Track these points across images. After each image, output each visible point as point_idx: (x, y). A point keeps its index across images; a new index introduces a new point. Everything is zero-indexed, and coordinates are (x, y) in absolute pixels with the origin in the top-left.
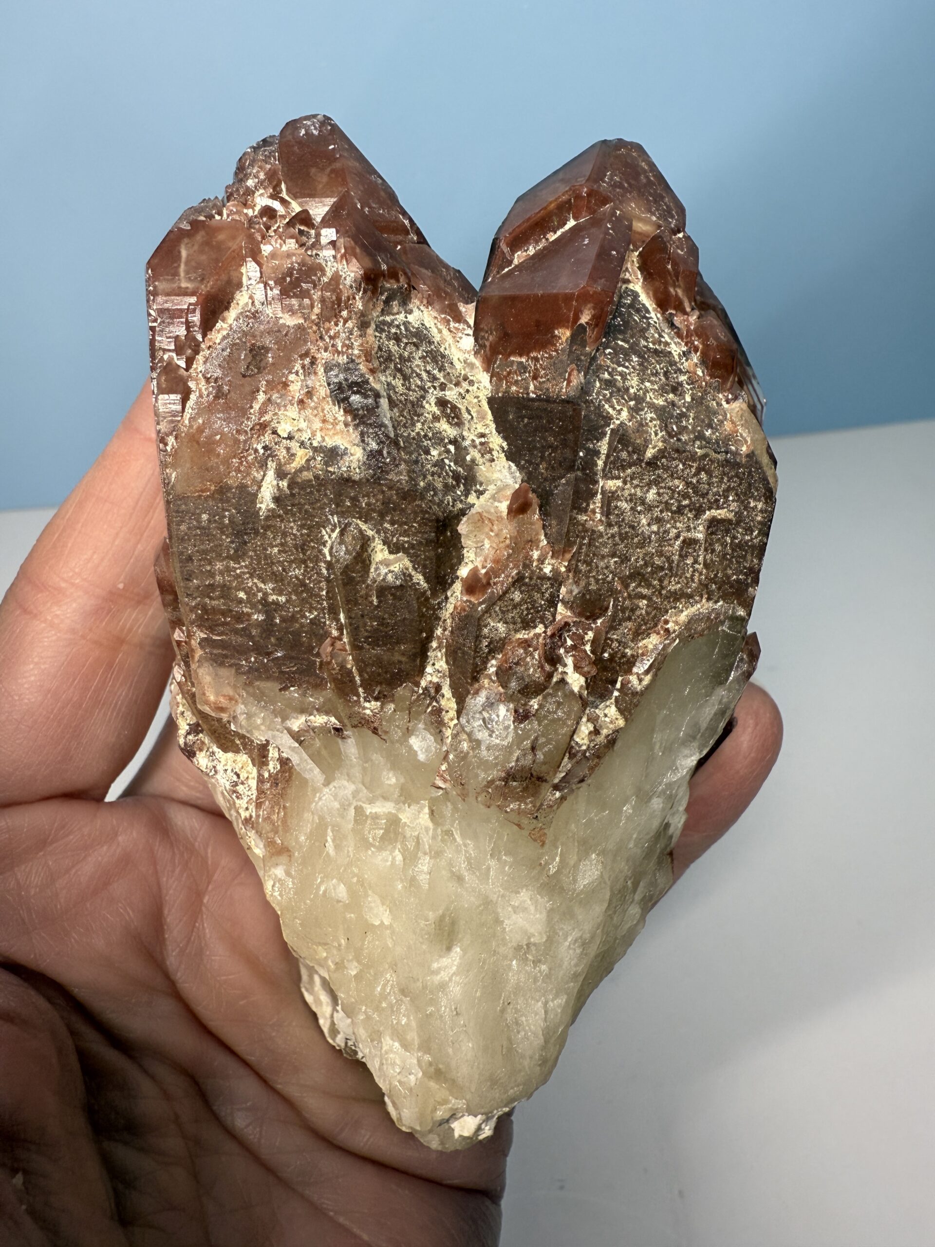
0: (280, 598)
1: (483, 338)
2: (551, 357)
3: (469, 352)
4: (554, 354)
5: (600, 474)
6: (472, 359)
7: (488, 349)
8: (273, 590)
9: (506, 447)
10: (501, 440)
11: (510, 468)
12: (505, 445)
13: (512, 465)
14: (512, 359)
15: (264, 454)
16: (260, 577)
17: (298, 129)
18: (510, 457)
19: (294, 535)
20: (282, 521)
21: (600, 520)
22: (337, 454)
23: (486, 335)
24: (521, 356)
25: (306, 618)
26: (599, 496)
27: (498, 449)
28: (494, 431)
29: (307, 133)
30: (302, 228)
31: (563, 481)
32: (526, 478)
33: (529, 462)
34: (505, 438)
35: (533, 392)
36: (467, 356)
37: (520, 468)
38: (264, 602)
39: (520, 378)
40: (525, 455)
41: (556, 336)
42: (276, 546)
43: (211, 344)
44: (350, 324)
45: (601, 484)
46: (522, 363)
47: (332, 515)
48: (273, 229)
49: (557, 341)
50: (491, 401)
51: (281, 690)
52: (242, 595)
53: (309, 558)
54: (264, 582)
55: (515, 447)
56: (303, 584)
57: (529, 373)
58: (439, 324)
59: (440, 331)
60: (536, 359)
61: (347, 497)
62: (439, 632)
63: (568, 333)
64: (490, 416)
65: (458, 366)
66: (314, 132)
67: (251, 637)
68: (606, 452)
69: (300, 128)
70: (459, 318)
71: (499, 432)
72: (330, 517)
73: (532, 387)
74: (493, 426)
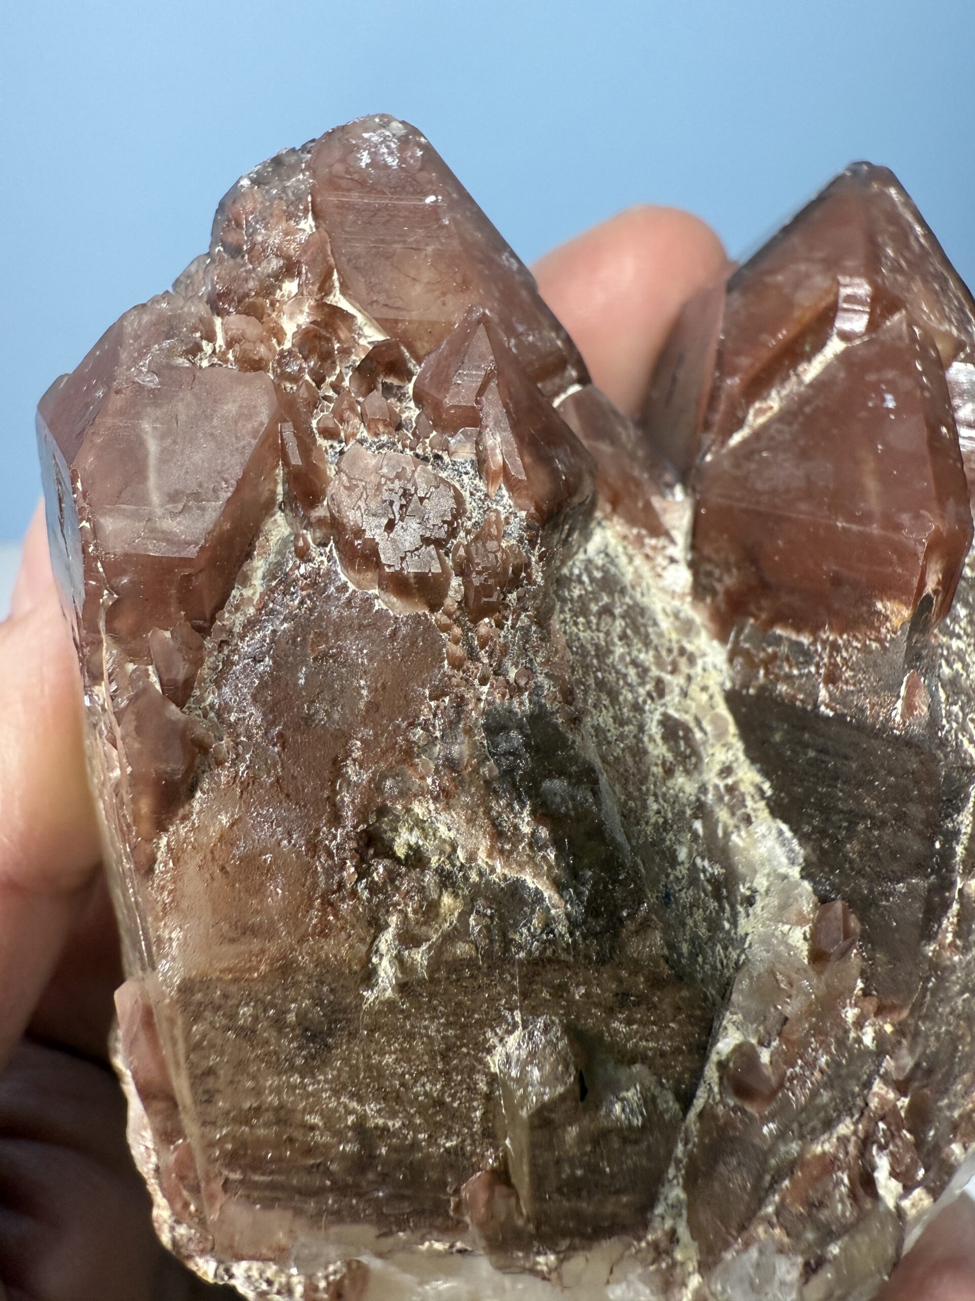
0: (390, 1123)
1: (709, 574)
2: (866, 649)
3: (682, 597)
4: (874, 645)
5: (960, 868)
6: (688, 610)
7: (721, 597)
8: (379, 1111)
9: (769, 793)
10: (758, 778)
11: (781, 833)
12: (766, 786)
13: (785, 827)
14: (779, 631)
15: (369, 900)
16: (352, 1096)
17: (352, 150)
18: (777, 809)
19: (429, 1037)
20: (407, 1018)
21: (953, 944)
22: (522, 902)
23: (717, 572)
24: (799, 630)
25: (439, 1146)
26: (956, 907)
27: (752, 790)
28: (742, 757)
29: (373, 164)
30: (389, 380)
31: (901, 887)
32: (814, 859)
33: (823, 833)
34: (766, 773)
35: (827, 706)
36: (677, 603)
37: (803, 839)
38: (360, 1128)
39: (795, 672)
40: (812, 817)
41: (879, 613)
42: (390, 1053)
43: (224, 637)
44: (524, 620)
45: (959, 885)
46: (799, 644)
47: (511, 1010)
48: (329, 380)
49: (882, 624)
50: (733, 699)
51: (379, 1236)
52: (315, 1120)
53: (455, 1068)
54: (361, 1100)
55: (788, 794)
56: (439, 1103)
57: (818, 666)
58: (630, 548)
59: (631, 559)
60: (835, 647)
61: (544, 984)
62: (680, 1150)
63: (906, 613)
64: (732, 729)
65: (665, 624)
66: (389, 160)
67: (328, 1173)
68: (969, 830)
69: (357, 148)
70: (657, 529)
71: (753, 760)
72: (507, 1013)
73: (823, 694)
74: (739, 745)
